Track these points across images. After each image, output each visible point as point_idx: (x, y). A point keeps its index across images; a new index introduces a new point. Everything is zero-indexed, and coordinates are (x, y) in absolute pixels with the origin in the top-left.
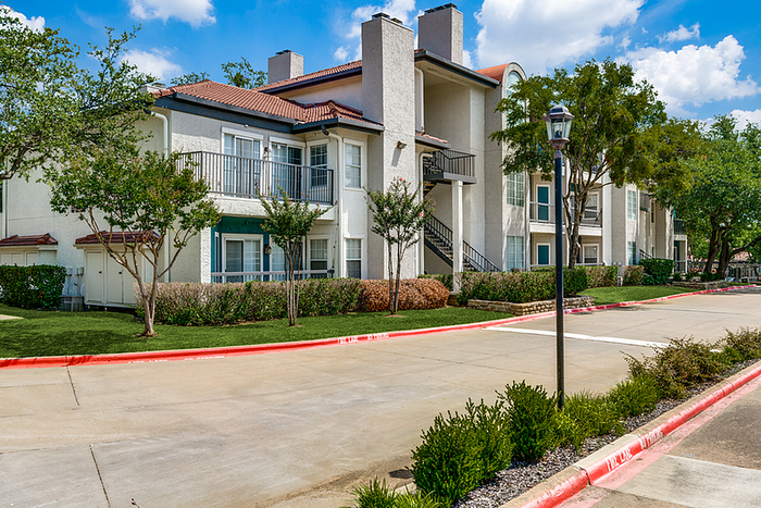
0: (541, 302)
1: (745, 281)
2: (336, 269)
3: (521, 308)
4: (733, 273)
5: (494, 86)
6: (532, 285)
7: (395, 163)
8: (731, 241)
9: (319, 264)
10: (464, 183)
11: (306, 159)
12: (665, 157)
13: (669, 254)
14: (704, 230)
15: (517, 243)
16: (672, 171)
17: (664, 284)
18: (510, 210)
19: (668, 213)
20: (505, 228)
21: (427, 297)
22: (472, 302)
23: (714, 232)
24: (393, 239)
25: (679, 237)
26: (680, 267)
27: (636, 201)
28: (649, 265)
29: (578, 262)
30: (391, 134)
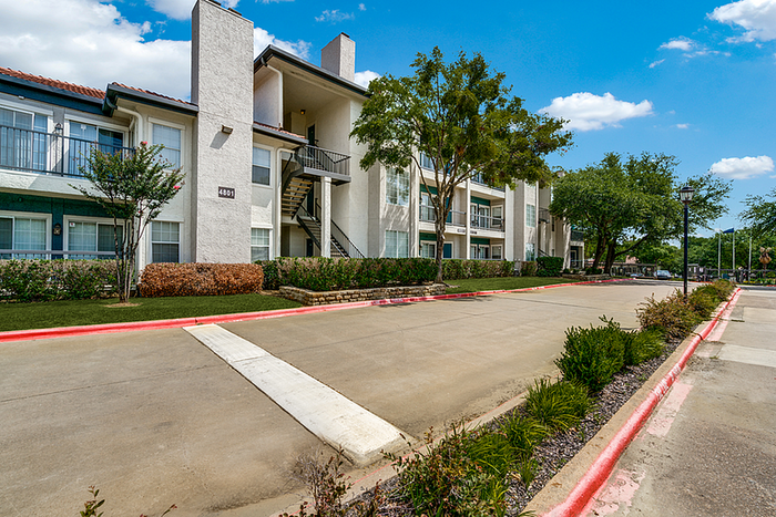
3: (312, 297)
7: (217, 145)
15: (400, 237)
25: (577, 244)
27: (534, 212)
28: (543, 262)
29: (487, 257)
30: (212, 117)
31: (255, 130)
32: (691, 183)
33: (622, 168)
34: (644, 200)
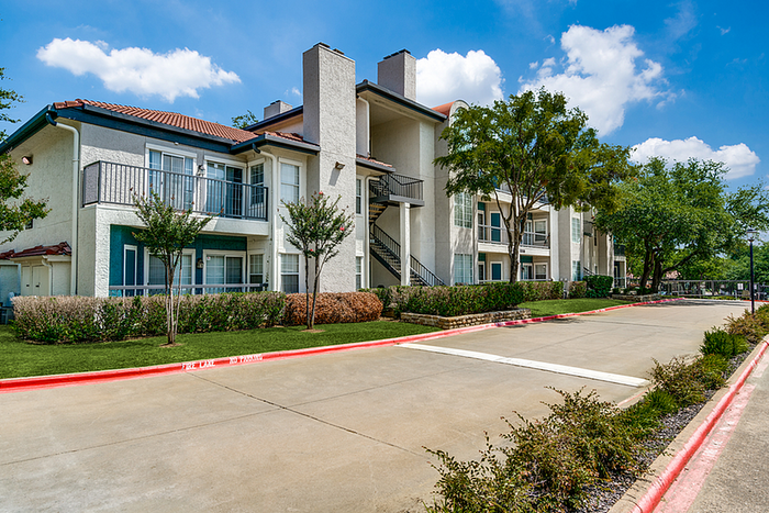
0: (471, 316)
1: (675, 295)
2: (269, 283)
3: (448, 321)
4: (665, 288)
5: (442, 120)
6: (462, 299)
7: (333, 182)
8: (662, 261)
9: (256, 278)
10: (412, 206)
11: (247, 178)
12: (597, 178)
13: (610, 271)
14: (639, 252)
15: (466, 260)
16: (604, 191)
17: (605, 297)
18: (458, 230)
19: (608, 238)
20: (453, 247)
21: (356, 310)
22: (405, 315)
23: (648, 253)
24: (310, 252)
25: (619, 259)
26: (620, 283)
27: (579, 226)
28: (591, 282)
29: (530, 278)
30: (328, 155)
31: (358, 163)
32: (742, 193)
33: (669, 176)
34: (697, 216)
